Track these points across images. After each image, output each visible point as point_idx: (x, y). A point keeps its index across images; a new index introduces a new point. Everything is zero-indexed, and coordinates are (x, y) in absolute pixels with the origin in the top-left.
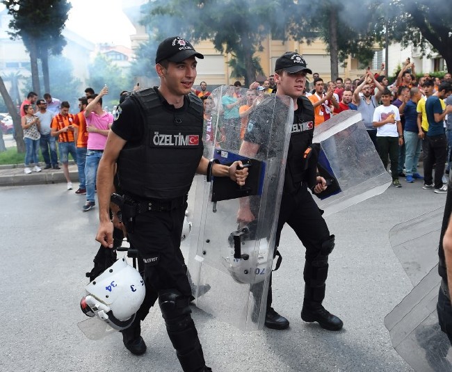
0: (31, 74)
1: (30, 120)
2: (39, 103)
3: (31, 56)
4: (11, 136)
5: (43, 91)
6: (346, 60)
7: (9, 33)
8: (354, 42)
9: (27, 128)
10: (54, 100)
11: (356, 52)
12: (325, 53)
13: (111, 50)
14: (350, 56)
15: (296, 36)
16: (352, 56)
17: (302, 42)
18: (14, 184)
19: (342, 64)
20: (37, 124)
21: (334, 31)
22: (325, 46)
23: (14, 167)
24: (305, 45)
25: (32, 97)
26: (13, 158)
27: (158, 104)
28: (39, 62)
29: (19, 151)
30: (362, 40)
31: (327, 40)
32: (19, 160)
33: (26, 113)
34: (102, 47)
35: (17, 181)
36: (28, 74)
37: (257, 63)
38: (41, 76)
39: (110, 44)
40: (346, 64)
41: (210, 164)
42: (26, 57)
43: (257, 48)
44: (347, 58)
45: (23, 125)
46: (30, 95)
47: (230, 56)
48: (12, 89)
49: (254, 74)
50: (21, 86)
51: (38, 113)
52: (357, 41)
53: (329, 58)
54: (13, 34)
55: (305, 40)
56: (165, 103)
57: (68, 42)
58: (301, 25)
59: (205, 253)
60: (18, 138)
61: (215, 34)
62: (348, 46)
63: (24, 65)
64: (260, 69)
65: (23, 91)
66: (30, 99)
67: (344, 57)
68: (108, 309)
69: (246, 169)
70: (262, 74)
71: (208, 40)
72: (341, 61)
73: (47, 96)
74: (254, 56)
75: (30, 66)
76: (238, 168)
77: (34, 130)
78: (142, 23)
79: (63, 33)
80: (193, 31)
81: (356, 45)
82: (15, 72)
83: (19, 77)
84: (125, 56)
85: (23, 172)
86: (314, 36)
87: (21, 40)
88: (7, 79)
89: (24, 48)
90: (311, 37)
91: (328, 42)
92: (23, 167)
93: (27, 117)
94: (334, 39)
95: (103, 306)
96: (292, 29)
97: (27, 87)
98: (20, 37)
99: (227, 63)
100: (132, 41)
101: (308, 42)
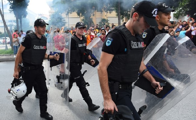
0: (16, 24)
1: (15, 39)
2: (18, 34)
3: (16, 18)
4: (9, 45)
5: (20, 30)
6: (123, 19)
7: (9, 10)
8: (126, 12)
9: (14, 42)
10: (24, 33)
11: (127, 16)
12: (116, 16)
13: (42, 16)
14: (125, 17)
15: (106, 10)
16: (126, 17)
17: (108, 13)
18: (10, 61)
19: (122, 20)
20: (18, 41)
21: (119, 9)
22: (116, 14)
23: (10, 55)
24: (109, 14)
25: (17, 31)
26: (10, 52)
27: (35, 37)
28: (19, 20)
29: (12, 50)
30: (129, 12)
31: (116, 12)
32: (12, 53)
33: (14, 37)
34: (39, 15)
35: (11, 60)
36: (15, 24)
37: (92, 20)
38: (19, 25)
39: (42, 14)
40: (123, 20)
41: (49, 56)
42: (15, 19)
43: (92, 15)
44: (124, 18)
45: (13, 41)
46: (16, 31)
47: (82, 18)
48: (10, 29)
49: (91, 24)
50: (13, 28)
51: (18, 37)
52: (128, 12)
53: (118, 18)
54: (10, 11)
55: (109, 12)
56: (37, 37)
57: (28, 13)
58: (107, 6)
59: (49, 84)
60: (12, 45)
61: (77, 10)
62: (125, 14)
63: (14, 21)
64: (93, 22)
65: (14, 30)
66: (16, 32)
67: (123, 18)
68: (16, 96)
69: (59, 56)
70: (94, 24)
71: (75, 12)
72: (122, 19)
73: (22, 31)
74: (91, 17)
75: (16, 21)
76: (57, 55)
77: (17, 43)
78: (53, 7)
79: (27, 10)
80: (70, 9)
81: (127, 13)
82: (11, 23)
83: (12, 25)
84: (47, 18)
85: (13, 57)
86: (112, 10)
87: (13, 13)
88: (9, 26)
89: (14, 16)
90: (111, 11)
91: (117, 13)
92: (14, 55)
93: (14, 38)
94: (119, 11)
95: (15, 95)
96: (104, 8)
97: (15, 29)
98: (13, 12)
99: (81, 20)
100: (49, 13)
101: (110, 13)
